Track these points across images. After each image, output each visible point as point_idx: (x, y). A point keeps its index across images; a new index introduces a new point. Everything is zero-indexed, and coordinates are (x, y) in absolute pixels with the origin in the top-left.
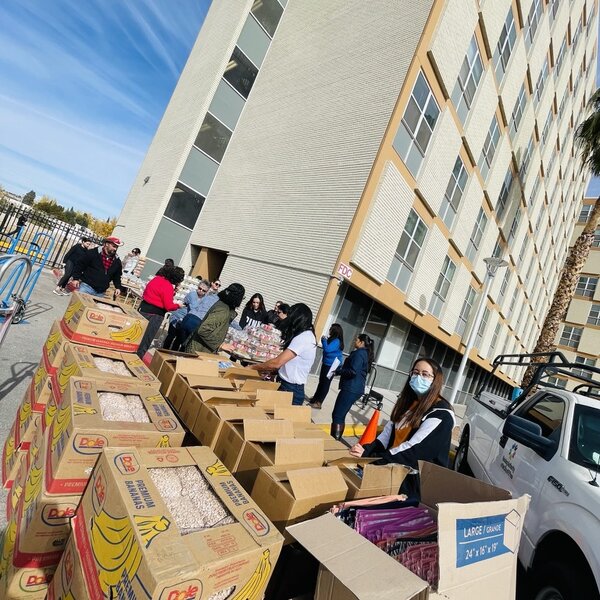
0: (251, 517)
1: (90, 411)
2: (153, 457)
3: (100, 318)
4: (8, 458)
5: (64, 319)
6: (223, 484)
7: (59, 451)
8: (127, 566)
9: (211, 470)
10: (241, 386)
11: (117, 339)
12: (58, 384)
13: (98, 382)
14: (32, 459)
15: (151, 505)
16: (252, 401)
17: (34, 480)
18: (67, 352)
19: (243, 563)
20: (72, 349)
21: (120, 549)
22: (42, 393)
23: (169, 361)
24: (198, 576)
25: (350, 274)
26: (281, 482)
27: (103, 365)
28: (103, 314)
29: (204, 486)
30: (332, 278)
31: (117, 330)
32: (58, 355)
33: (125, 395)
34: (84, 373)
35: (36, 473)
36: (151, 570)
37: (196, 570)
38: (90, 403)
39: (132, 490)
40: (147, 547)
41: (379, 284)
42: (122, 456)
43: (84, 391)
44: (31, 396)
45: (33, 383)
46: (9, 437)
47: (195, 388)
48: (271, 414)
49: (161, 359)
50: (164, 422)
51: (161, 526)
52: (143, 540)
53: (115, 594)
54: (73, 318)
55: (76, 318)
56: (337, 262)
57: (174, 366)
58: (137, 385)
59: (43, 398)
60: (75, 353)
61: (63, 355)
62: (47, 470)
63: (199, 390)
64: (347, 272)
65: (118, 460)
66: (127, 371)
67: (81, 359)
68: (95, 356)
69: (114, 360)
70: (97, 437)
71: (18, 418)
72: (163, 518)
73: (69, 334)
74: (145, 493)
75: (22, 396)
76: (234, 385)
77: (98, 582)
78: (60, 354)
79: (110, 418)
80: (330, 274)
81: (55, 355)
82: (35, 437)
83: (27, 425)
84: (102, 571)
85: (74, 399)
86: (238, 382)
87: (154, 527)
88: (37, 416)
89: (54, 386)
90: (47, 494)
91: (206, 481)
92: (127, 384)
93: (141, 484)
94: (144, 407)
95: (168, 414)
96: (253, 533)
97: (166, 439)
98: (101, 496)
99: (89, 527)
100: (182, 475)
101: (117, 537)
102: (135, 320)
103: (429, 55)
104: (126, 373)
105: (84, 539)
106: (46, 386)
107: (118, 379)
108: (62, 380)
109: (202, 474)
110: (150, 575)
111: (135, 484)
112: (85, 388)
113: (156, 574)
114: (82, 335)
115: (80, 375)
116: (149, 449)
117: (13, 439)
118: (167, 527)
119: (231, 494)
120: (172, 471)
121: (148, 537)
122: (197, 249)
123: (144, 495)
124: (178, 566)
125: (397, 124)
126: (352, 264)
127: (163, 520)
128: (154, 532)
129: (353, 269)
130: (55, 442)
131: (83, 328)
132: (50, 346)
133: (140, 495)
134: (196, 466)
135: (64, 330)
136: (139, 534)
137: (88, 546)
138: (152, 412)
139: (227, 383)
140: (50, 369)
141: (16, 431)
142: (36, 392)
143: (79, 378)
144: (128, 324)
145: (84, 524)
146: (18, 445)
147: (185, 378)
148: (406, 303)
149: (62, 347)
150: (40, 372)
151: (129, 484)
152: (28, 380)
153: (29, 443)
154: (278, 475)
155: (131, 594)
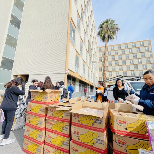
30: (65, 74)
41: (74, 73)
56: (65, 69)
103: (71, 18)
125: (69, 35)
126: (68, 69)
148: (79, 76)
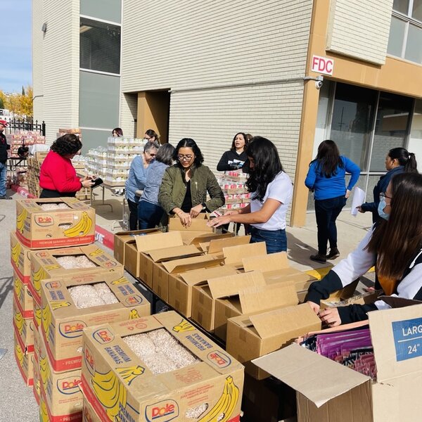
0: (215, 356)
1: (64, 304)
2: (124, 328)
3: (48, 220)
4: (21, 362)
5: (17, 230)
6: (189, 337)
7: (52, 340)
8: (120, 400)
9: (177, 328)
10: (208, 248)
11: (72, 235)
12: (35, 290)
13: (66, 279)
14: (38, 354)
15: (127, 360)
16: (220, 261)
17: (44, 367)
18: (32, 260)
19: (208, 387)
20: (35, 256)
21: (113, 392)
22: (26, 301)
23: (130, 243)
24: (170, 397)
25: (330, 67)
26: (248, 327)
27: (67, 263)
28: (49, 215)
29: (174, 342)
30: (306, 81)
31: (69, 227)
32: (25, 265)
33: (92, 284)
34: (52, 275)
35: (43, 361)
36: (135, 397)
37: (168, 393)
38: (63, 298)
39: (115, 358)
40: (129, 384)
41: (378, 66)
42: (98, 332)
43: (55, 290)
44: (18, 306)
45: (16, 295)
46: (16, 346)
47: (159, 262)
48: (242, 270)
49: (121, 243)
50: (130, 299)
51: (138, 371)
52: (125, 382)
53: (119, 419)
54: (25, 227)
55: (28, 226)
56: (308, 56)
57: (135, 246)
58: (101, 273)
59: (28, 305)
60: (38, 259)
61: (30, 264)
62: (50, 357)
63: (163, 263)
64: (326, 66)
65: (96, 335)
66: (91, 263)
67: (46, 263)
68: (57, 256)
69: (76, 256)
70: (76, 323)
71: (16, 328)
72: (139, 366)
73: (27, 243)
74: (122, 353)
75: (12, 309)
76: (200, 249)
77: (108, 417)
78: (27, 263)
79: (84, 306)
80: (303, 76)
81: (22, 265)
82: (35, 339)
83: (24, 331)
84: (108, 410)
85: (49, 298)
86: (204, 245)
87: (133, 373)
88: (29, 322)
89: (33, 292)
90: (55, 372)
91: (175, 338)
92: (91, 275)
93: (117, 348)
94: (112, 292)
95: (133, 292)
96: (215, 367)
97: (134, 312)
98: (92, 363)
99: (91, 386)
100: (153, 337)
101: (109, 385)
102: (81, 212)
104: (90, 265)
105: (91, 395)
106: (26, 295)
107: (82, 272)
108: (36, 286)
109: (170, 334)
110: (134, 399)
111: (113, 348)
112: (56, 287)
113: (138, 399)
114: (39, 241)
115: (49, 277)
116: (120, 323)
117: (19, 346)
118: (143, 372)
119: (196, 343)
120: (144, 336)
121: (129, 379)
122: (133, 97)
123: (121, 355)
124: (154, 393)
126: (330, 53)
127: (140, 368)
128: (133, 376)
129: (332, 59)
130: (47, 334)
131: (36, 235)
132: (16, 258)
133: (118, 355)
134: (164, 328)
135: (21, 241)
136: (121, 379)
137: (95, 398)
138: (119, 293)
139: (193, 249)
140: (23, 279)
141: (19, 339)
142: (21, 302)
143: (48, 281)
144: (76, 218)
145: (88, 385)
146: (25, 349)
147: (149, 255)
149: (25, 257)
150: (17, 283)
151: (108, 350)
152: (11, 294)
153: (33, 346)
154: (244, 322)
155: (127, 415)
